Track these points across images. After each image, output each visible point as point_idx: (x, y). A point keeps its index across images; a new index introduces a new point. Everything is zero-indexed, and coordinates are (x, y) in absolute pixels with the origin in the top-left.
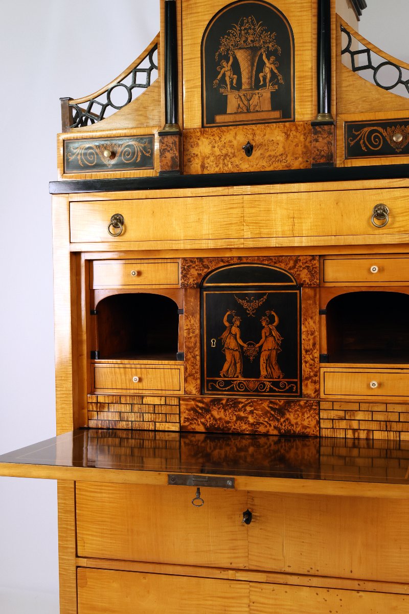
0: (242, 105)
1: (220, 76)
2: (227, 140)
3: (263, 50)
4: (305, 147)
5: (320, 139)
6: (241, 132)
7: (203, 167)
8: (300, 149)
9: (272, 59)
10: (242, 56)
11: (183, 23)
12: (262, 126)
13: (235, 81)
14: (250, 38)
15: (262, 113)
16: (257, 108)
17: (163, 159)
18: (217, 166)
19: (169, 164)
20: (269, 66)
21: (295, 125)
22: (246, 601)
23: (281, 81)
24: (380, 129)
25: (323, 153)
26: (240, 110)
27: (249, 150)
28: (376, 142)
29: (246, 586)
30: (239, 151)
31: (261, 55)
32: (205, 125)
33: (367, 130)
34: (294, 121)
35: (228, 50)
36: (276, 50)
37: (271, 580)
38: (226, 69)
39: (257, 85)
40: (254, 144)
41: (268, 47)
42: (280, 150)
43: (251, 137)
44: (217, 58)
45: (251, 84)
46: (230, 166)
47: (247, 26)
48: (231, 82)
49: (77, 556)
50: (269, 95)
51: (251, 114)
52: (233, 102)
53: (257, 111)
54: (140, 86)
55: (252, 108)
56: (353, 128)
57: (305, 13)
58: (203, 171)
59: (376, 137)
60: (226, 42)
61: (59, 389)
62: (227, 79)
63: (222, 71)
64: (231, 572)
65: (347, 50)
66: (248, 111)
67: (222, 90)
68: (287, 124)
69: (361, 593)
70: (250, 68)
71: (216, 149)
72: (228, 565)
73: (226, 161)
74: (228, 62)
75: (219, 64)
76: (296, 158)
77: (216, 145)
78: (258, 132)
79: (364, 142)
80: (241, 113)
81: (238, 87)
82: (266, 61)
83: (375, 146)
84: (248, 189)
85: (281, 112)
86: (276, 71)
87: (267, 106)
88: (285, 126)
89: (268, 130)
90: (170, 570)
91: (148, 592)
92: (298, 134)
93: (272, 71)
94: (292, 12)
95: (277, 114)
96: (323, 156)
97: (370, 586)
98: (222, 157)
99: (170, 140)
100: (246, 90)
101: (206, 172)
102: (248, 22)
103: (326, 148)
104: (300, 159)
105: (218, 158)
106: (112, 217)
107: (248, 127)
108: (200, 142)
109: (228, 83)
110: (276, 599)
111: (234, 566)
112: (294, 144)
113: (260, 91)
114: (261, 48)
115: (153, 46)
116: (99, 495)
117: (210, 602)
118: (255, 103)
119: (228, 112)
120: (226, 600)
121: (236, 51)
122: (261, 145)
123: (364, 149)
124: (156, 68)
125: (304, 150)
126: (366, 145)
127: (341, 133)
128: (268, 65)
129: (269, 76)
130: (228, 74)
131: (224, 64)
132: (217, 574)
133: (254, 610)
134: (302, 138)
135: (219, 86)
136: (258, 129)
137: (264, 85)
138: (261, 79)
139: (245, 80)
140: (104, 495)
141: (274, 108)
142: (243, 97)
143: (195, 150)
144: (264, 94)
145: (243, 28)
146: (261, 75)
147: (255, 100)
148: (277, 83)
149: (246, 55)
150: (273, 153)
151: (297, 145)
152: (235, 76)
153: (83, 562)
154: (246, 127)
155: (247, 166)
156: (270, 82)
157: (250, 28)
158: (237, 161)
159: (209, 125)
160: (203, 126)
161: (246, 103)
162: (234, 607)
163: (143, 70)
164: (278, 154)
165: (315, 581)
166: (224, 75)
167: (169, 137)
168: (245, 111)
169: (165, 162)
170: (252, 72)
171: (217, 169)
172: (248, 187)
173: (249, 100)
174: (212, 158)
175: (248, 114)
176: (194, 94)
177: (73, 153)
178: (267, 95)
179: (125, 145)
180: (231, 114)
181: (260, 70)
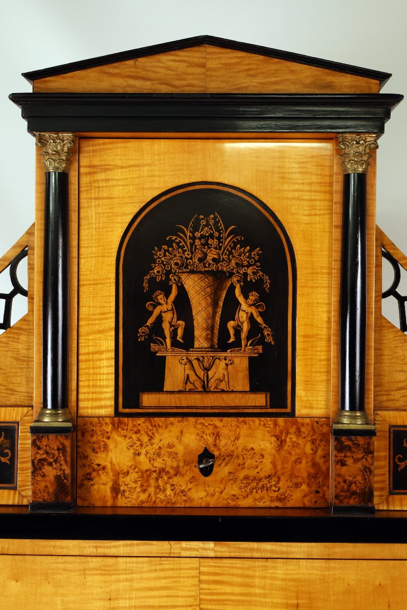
0: (193, 378)
2: (165, 442)
3: (235, 279)
4: (315, 465)
5: (349, 461)
6: (192, 429)
7: (116, 490)
8: (304, 468)
10: (194, 286)
11: (82, 215)
12: (232, 421)
13: (180, 332)
14: (211, 256)
15: (233, 395)
16: (223, 386)
17: (39, 478)
18: (144, 491)
19: (51, 490)
20: (246, 310)
21: (295, 423)
23: (269, 339)
25: (354, 487)
26: (189, 386)
27: (205, 462)
30: (187, 463)
31: (232, 288)
32: (121, 410)
34: (292, 414)
35: (168, 273)
36: (260, 281)
38: (164, 308)
40: (216, 453)
41: (246, 274)
42: (267, 467)
43: (210, 440)
44: (145, 285)
45: (212, 340)
46: (169, 492)
47: (206, 231)
48: (174, 333)
50: (245, 362)
51: (211, 396)
52: (176, 371)
53: (223, 391)
55: (212, 385)
56: (405, 436)
58: (115, 498)
60: (166, 258)
62: (166, 327)
63: (156, 312)
65: (392, 292)
66: (205, 390)
67: (154, 347)
68: (281, 421)
70: (210, 309)
71: (142, 458)
73: (160, 482)
74: (167, 295)
75: (149, 297)
76: (297, 485)
77: (143, 451)
78: (224, 431)
80: (191, 391)
81: (187, 343)
82: (241, 299)
84: (209, 547)
85: (268, 396)
86: (259, 320)
87: (242, 382)
88: (276, 424)
89: (244, 430)
92: (301, 441)
93: (251, 318)
95: (260, 399)
96: (354, 493)
98: (154, 475)
99: (52, 442)
100: (201, 349)
101: (121, 502)
102: (207, 225)
103: (359, 478)
104: (304, 487)
105: (145, 476)
107: (207, 421)
108: (111, 445)
109: (167, 333)
112: (293, 458)
113: (228, 354)
114: (231, 274)
115: (19, 250)
119: (167, 386)
121: (183, 277)
122: (230, 455)
124: (24, 293)
125: (312, 471)
127: (381, 446)
128: (244, 306)
129: (245, 327)
130: (167, 317)
131: (161, 298)
134: (308, 449)
135: (150, 340)
136: (226, 426)
137: (237, 344)
138: (232, 332)
139: (200, 334)
141: (255, 388)
142: (195, 363)
143: (101, 459)
144: (237, 361)
145: (198, 234)
146: (231, 324)
147: (219, 370)
148: (261, 342)
149: (203, 285)
150: (252, 473)
151: (298, 461)
152: (181, 323)
154: (201, 420)
155: (203, 494)
156: (248, 338)
157: (212, 236)
158: (181, 482)
159: (127, 411)
160: (117, 413)
161: (201, 373)
164: (262, 475)
166: (160, 319)
167: (52, 436)
168: (200, 389)
169: (43, 484)
170: (214, 317)
171: (143, 497)
172: (211, 545)
173: (207, 370)
174: (134, 476)
175: (205, 395)
176: (101, 352)
178: (242, 363)
180: (172, 392)
181: (229, 315)
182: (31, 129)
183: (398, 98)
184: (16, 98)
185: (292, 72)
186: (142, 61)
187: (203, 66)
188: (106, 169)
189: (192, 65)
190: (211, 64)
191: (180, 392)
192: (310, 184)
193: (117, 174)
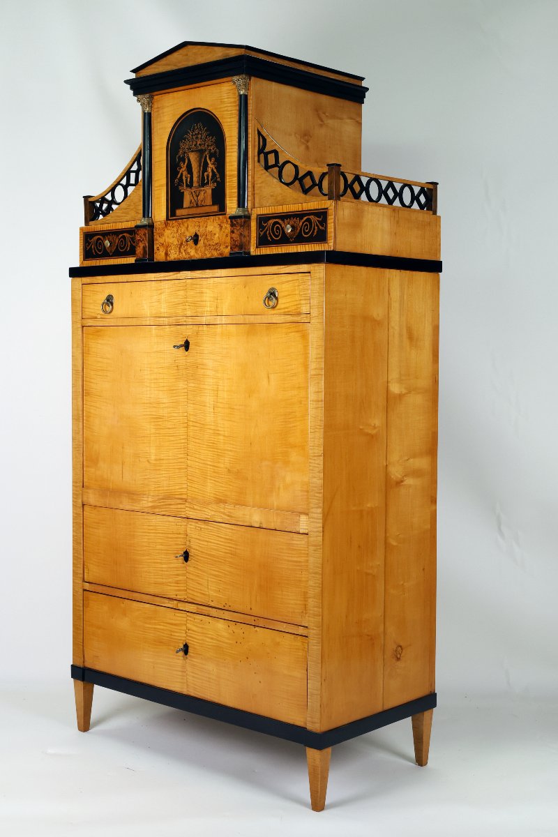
0: (193, 201)
1: (179, 176)
2: (182, 231)
3: (206, 153)
4: (231, 237)
5: (235, 231)
6: (191, 224)
7: (166, 254)
8: (228, 240)
9: (213, 159)
10: (193, 157)
12: (205, 219)
13: (188, 180)
14: (199, 143)
15: (206, 208)
16: (203, 203)
17: (138, 248)
18: (176, 254)
20: (211, 166)
22: (184, 628)
24: (280, 221)
25: (236, 243)
26: (192, 205)
27: (196, 239)
28: (277, 232)
29: (184, 615)
30: (190, 240)
32: (169, 217)
33: (271, 221)
36: (215, 152)
37: (199, 611)
38: (183, 169)
39: (203, 184)
40: (199, 235)
41: (210, 150)
42: (216, 239)
43: (197, 228)
44: (177, 159)
45: (199, 182)
46: (184, 254)
47: (197, 131)
48: (187, 182)
49: (84, 581)
51: (199, 208)
52: (187, 198)
53: (203, 206)
54: (132, 185)
55: (199, 203)
56: (262, 220)
57: (233, 120)
58: (166, 257)
59: (278, 228)
60: (184, 146)
62: (184, 178)
63: (181, 171)
65: (262, 151)
66: (197, 206)
67: (180, 188)
68: (221, 217)
69: (257, 628)
70: (199, 168)
71: (175, 239)
72: (174, 597)
73: (181, 250)
74: (184, 164)
76: (227, 247)
77: (175, 236)
78: (202, 224)
79: (269, 233)
80: (193, 207)
82: (209, 161)
83: (277, 236)
84: (189, 274)
85: (218, 207)
86: (215, 170)
87: (209, 201)
88: (219, 218)
89: (208, 222)
91: (125, 615)
92: (227, 226)
93: (212, 170)
94: (225, 118)
95: (216, 208)
96: (237, 246)
98: (179, 246)
100: (196, 187)
101: (169, 259)
102: (197, 128)
103: (239, 239)
105: (176, 247)
106: (107, 297)
107: (196, 220)
108: (165, 233)
109: (184, 181)
110: (202, 628)
111: (179, 597)
112: (225, 235)
114: (206, 150)
117: (162, 627)
119: (184, 206)
120: (171, 626)
122: (204, 235)
123: (269, 238)
126: (270, 236)
127: (253, 224)
128: (210, 165)
129: (210, 175)
130: (185, 173)
131: (182, 165)
132: (166, 603)
133: (190, 637)
134: (229, 229)
135: (179, 185)
136: (202, 221)
137: (208, 183)
138: (206, 177)
139: (195, 179)
141: (214, 204)
142: (194, 194)
143: (162, 240)
145: (194, 133)
146: (206, 174)
147: (201, 197)
148: (216, 181)
149: (196, 156)
150: (211, 242)
151: (227, 236)
152: (189, 175)
153: (87, 586)
154: (194, 219)
155: (194, 254)
156: (211, 180)
157: (199, 133)
158: (188, 249)
159: (171, 218)
160: (167, 219)
161: (196, 198)
162: (177, 632)
163: (133, 172)
164: (215, 243)
165: (227, 615)
166: (182, 174)
168: (195, 205)
170: (200, 171)
171: (176, 256)
172: (189, 272)
173: (197, 196)
175: (197, 209)
177: (89, 243)
178: (209, 192)
179: (120, 236)
180: (186, 208)
181: (205, 170)
182: (135, 95)
184: (127, 82)
185: (215, 50)
188: (162, 108)
189: (184, 55)
190: (189, 54)
191: (189, 207)
192: (231, 103)
193: (166, 110)
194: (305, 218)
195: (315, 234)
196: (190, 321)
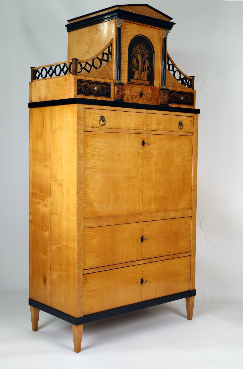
0: (139, 77)
1: (132, 63)
2: (135, 90)
3: (145, 57)
5: (165, 95)
6: (139, 87)
7: (127, 99)
8: (156, 97)
9: (148, 61)
10: (139, 57)
12: (145, 86)
14: (142, 51)
15: (145, 81)
16: (143, 79)
17: (118, 94)
18: (132, 100)
19: (120, 97)
20: (147, 64)
21: (154, 88)
22: (141, 272)
23: (150, 70)
24: (177, 94)
26: (138, 79)
27: (141, 95)
29: (141, 266)
30: (138, 95)
31: (145, 58)
32: (128, 82)
33: (174, 94)
34: (154, 86)
35: (135, 53)
36: (149, 57)
37: (148, 262)
40: (143, 93)
42: (150, 97)
43: (142, 90)
44: (132, 55)
46: (135, 100)
47: (141, 45)
48: (136, 67)
49: (84, 270)
50: (147, 74)
52: (136, 75)
54: (105, 60)
56: (170, 92)
59: (176, 97)
60: (135, 50)
61: (78, 194)
62: (135, 65)
63: (133, 62)
64: (137, 262)
65: (167, 63)
66: (141, 80)
67: (133, 69)
70: (142, 62)
71: (132, 93)
72: (135, 260)
73: (134, 98)
74: (135, 58)
76: (154, 101)
77: (132, 91)
79: (173, 98)
80: (139, 80)
82: (146, 61)
83: (176, 100)
84: (145, 111)
85: (150, 82)
86: (149, 66)
87: (146, 79)
88: (151, 88)
89: (147, 88)
90: (118, 266)
91: (110, 278)
93: (148, 65)
94: (155, 44)
95: (148, 83)
96: (166, 102)
97: (175, 256)
99: (121, 87)
100: (140, 71)
101: (128, 102)
104: (156, 101)
105: (132, 97)
106: (101, 117)
108: (127, 89)
110: (150, 268)
111: (137, 259)
112: (154, 95)
115: (110, 44)
116: (92, 240)
117: (130, 276)
118: (143, 77)
119: (135, 78)
120: (135, 274)
122: (145, 94)
123: (173, 100)
128: (147, 63)
129: (147, 67)
130: (135, 63)
132: (133, 264)
133: (144, 275)
134: (156, 93)
135: (132, 68)
136: (144, 87)
137: (145, 71)
138: (145, 68)
139: (140, 67)
140: (94, 240)
141: (148, 80)
142: (139, 74)
143: (125, 92)
144: (145, 74)
146: (145, 66)
147: (143, 76)
149: (141, 57)
150: (148, 97)
152: (137, 65)
153: (86, 272)
154: (141, 86)
155: (141, 101)
156: (147, 69)
157: (142, 47)
158: (138, 99)
161: (140, 76)
162: (137, 275)
163: (106, 54)
166: (134, 63)
167: (121, 85)
169: (119, 96)
170: (142, 64)
172: (146, 110)
173: (141, 75)
174: (130, 97)
176: (125, 69)
177: (80, 86)
178: (146, 74)
179: (100, 85)
180: (135, 79)
181: (144, 64)
183: (175, 24)
185: (158, 15)
186: (136, 7)
187: (145, 10)
188: (126, 29)
189: (143, 9)
190: (147, 10)
191: (137, 79)
193: (128, 30)
194: (186, 95)
195: (189, 102)
196: (146, 132)
